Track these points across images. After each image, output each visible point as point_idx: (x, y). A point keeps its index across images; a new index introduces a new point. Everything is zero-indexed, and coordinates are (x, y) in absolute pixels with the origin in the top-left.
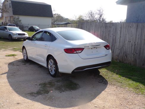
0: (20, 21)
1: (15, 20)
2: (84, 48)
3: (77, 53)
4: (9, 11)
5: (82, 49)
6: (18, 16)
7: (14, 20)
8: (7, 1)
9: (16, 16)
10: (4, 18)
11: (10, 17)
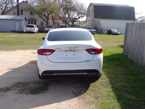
0: (100, 24)
1: (96, 23)
2: (55, 50)
3: (46, 55)
4: (90, 15)
5: (52, 51)
6: (98, 19)
7: (94, 23)
8: (91, 6)
9: (97, 20)
10: (88, 21)
11: (92, 20)
